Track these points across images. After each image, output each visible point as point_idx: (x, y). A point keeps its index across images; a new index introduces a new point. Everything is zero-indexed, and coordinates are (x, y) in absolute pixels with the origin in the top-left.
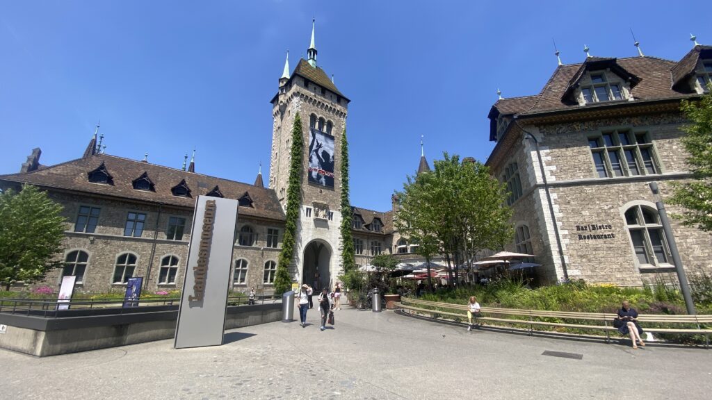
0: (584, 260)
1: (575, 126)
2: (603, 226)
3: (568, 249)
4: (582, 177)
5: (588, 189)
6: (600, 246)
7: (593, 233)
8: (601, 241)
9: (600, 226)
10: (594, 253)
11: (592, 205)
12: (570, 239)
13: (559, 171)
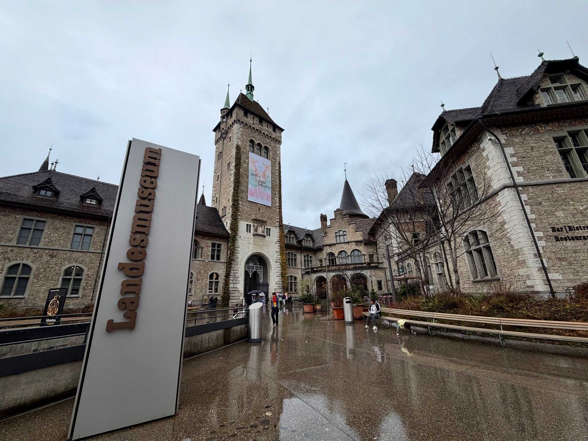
0: (564, 263)
1: (538, 127)
2: (580, 227)
3: (545, 252)
4: (551, 177)
5: (560, 190)
6: (579, 248)
7: (570, 234)
8: (580, 243)
9: (577, 228)
10: (574, 255)
11: (566, 205)
12: (546, 241)
13: (526, 172)
